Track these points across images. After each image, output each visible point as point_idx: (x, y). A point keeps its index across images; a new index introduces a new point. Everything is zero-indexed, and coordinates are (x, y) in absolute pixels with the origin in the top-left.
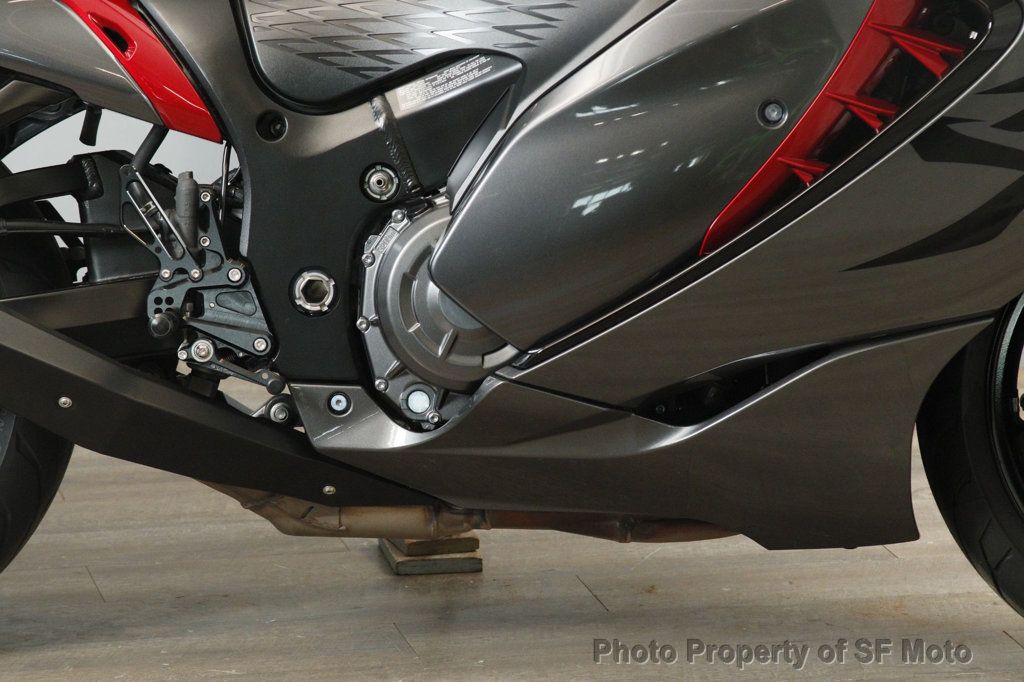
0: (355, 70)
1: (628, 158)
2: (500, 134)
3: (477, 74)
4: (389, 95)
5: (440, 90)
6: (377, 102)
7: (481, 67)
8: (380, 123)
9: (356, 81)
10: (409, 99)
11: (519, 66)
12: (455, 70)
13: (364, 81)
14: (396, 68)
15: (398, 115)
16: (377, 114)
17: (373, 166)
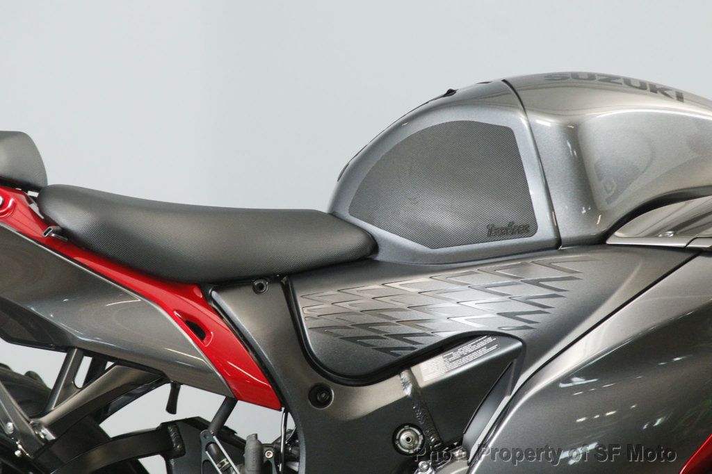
0: (386, 350)
1: (603, 418)
2: (506, 399)
3: (485, 351)
4: (414, 369)
5: (456, 364)
6: (405, 375)
7: (488, 346)
8: (408, 391)
9: (388, 359)
10: (431, 372)
11: (519, 344)
12: (467, 348)
13: (394, 359)
14: (419, 347)
15: (422, 384)
16: (405, 384)
17: (402, 426)
